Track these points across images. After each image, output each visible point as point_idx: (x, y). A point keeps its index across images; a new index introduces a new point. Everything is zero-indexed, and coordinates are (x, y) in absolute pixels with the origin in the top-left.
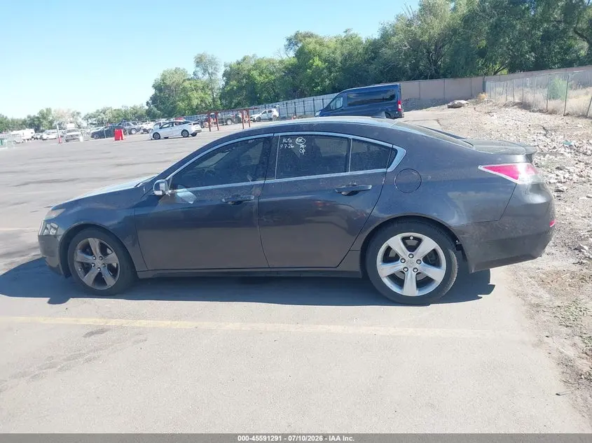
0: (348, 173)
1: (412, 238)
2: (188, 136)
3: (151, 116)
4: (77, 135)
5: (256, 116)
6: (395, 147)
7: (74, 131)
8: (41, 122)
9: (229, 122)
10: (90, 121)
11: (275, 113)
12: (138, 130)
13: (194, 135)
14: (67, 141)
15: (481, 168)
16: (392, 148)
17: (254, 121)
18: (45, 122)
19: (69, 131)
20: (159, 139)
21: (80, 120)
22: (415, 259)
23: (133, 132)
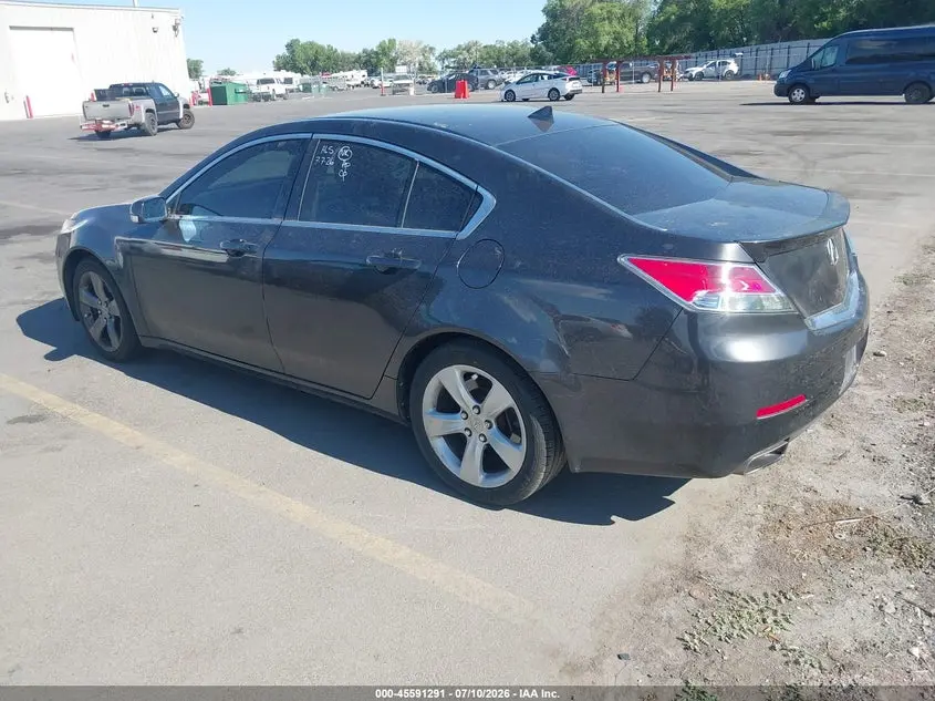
0: (402, 230)
1: (475, 377)
2: (557, 100)
3: (537, 59)
4: (408, 85)
5: (695, 70)
6: (481, 190)
7: (405, 77)
8: (379, 60)
9: (645, 79)
10: (446, 63)
11: (733, 67)
12: (497, 83)
13: (569, 97)
14: (394, 93)
15: (623, 260)
16: (477, 193)
17: (691, 79)
18: (385, 61)
19: (398, 78)
20: (514, 100)
21: (432, 60)
22: (482, 417)
23: (491, 85)
